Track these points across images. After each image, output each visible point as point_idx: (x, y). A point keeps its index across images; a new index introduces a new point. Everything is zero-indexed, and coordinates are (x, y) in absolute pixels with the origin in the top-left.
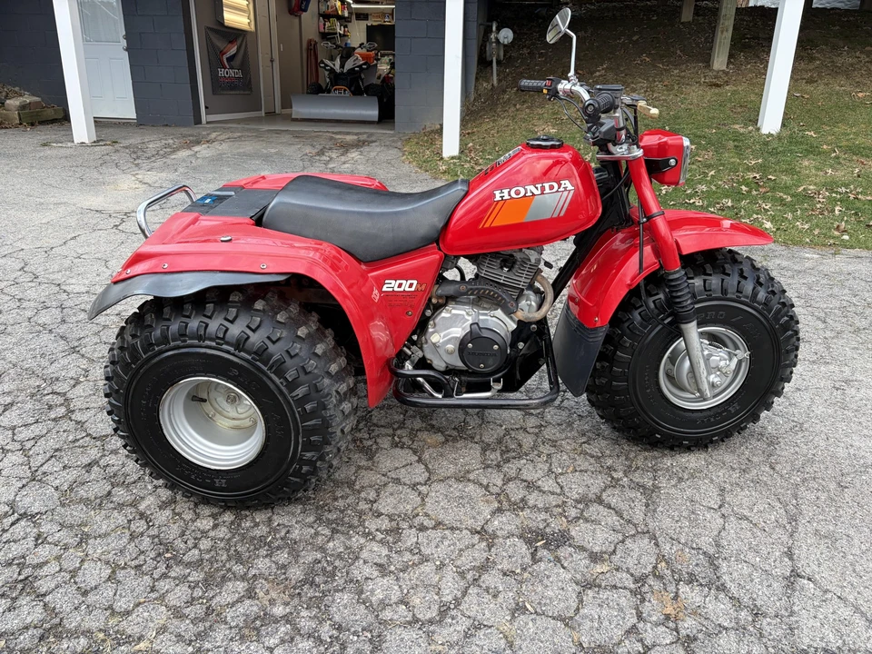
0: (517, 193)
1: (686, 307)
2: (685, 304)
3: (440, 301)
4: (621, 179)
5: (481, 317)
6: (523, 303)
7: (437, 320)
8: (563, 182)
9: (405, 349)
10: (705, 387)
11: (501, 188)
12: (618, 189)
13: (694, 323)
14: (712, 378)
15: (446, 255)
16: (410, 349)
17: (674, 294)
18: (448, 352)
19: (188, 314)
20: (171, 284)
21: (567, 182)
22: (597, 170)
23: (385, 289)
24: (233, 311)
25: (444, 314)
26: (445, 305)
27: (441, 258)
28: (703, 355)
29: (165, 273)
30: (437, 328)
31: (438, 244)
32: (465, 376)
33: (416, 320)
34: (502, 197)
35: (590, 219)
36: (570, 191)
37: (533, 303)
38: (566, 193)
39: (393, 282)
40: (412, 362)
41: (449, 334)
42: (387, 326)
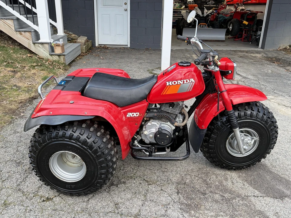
0: (175, 83)
1: (235, 123)
2: (234, 122)
3: (147, 119)
4: (212, 76)
5: (162, 125)
6: (177, 119)
7: (146, 126)
8: (191, 79)
9: (135, 136)
10: (242, 150)
11: (169, 81)
12: (211, 80)
13: (238, 128)
14: (244, 147)
15: (149, 103)
16: (136, 136)
17: (230, 119)
18: (150, 137)
19: (59, 129)
20: (53, 120)
21: (192, 79)
22: (204, 73)
23: (127, 116)
24: (75, 128)
25: (149, 124)
26: (149, 120)
27: (147, 105)
28: (241, 139)
29: (51, 115)
30: (146, 129)
31: (146, 99)
32: (156, 145)
33: (139, 126)
34: (169, 84)
35: (201, 91)
36: (193, 82)
37: (181, 119)
38: (192, 83)
39: (130, 113)
40: (137, 141)
41: (150, 131)
42: (128, 128)
